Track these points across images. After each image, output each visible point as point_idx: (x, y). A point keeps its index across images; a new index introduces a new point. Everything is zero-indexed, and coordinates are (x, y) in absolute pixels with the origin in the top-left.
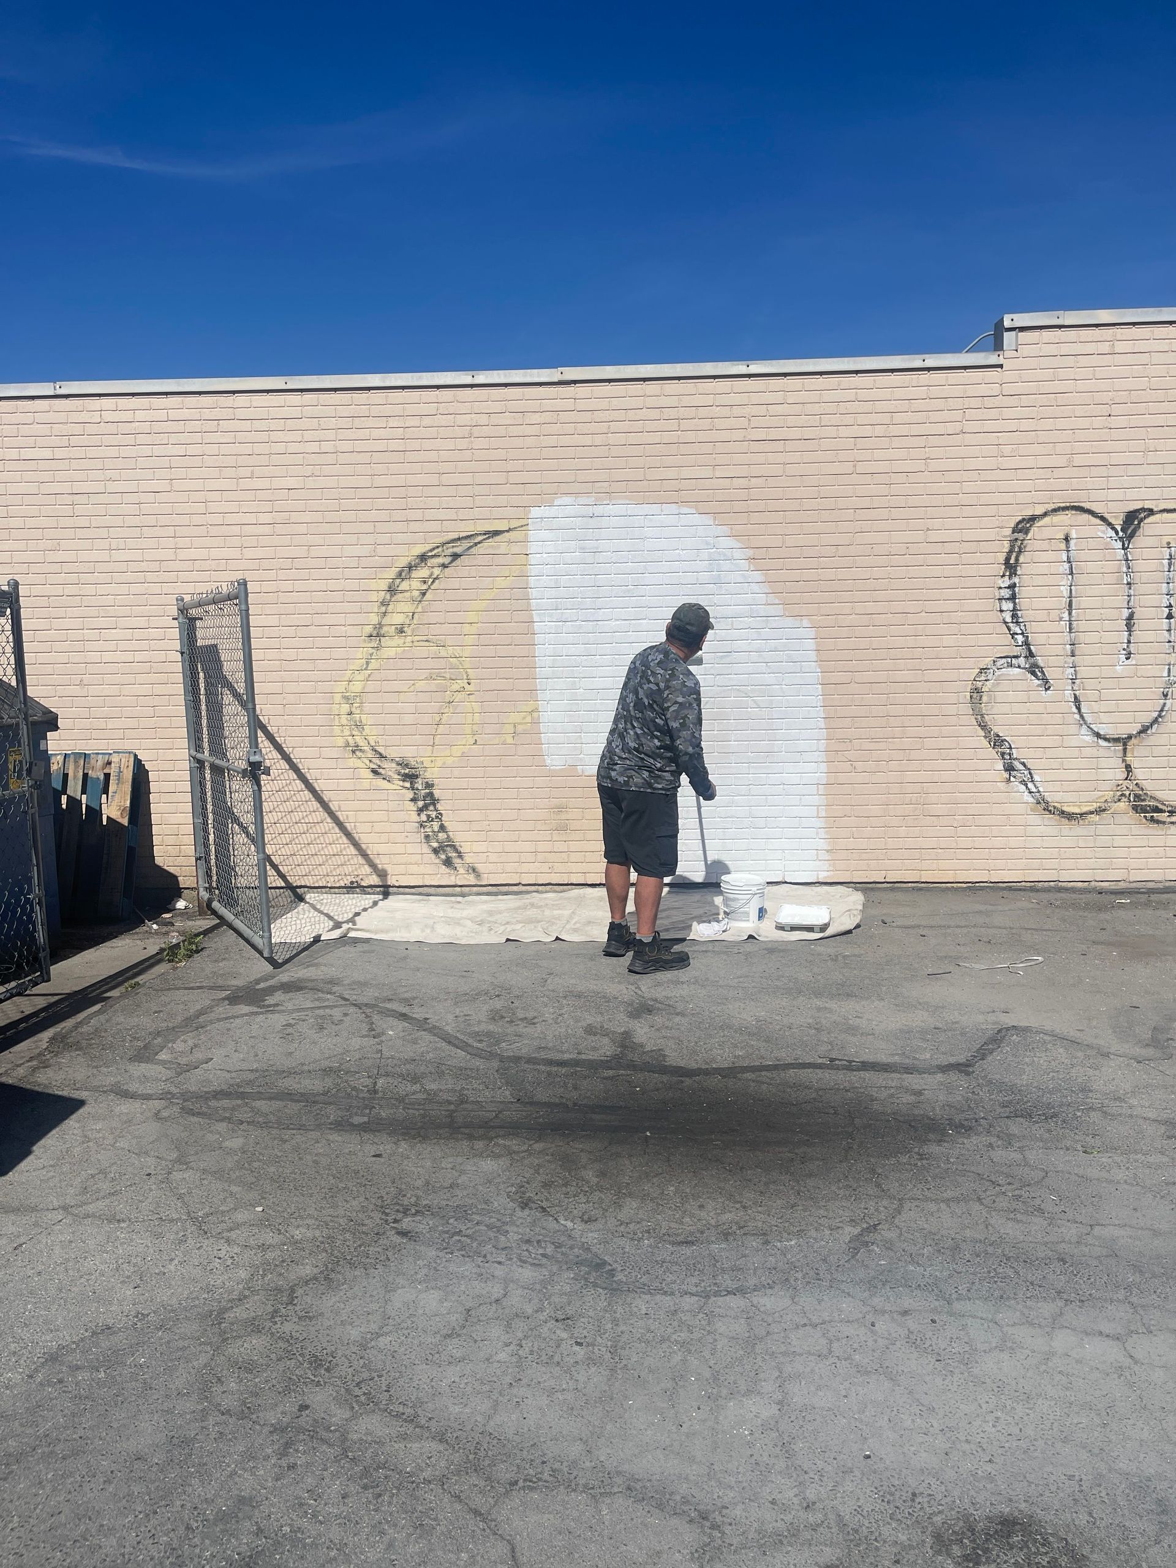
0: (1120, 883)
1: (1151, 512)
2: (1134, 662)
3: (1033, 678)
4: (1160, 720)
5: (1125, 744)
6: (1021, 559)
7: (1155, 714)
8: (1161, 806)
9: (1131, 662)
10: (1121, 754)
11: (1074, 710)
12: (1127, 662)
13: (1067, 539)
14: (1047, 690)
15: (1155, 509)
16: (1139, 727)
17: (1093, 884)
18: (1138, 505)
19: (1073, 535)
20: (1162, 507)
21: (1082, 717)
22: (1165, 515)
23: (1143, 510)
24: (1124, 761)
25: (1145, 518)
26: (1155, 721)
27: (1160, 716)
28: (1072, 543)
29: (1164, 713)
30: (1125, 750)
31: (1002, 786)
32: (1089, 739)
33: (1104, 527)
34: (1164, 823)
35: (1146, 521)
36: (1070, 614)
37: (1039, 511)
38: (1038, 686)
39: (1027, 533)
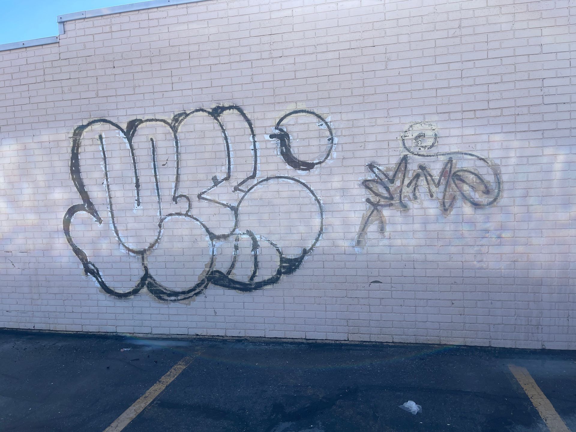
0: (149, 335)
1: (141, 121)
2: (142, 208)
3: (93, 217)
4: (159, 240)
5: (143, 254)
6: (80, 150)
7: (156, 238)
8: (165, 291)
9: (141, 207)
10: (140, 260)
11: (115, 235)
12: (139, 208)
13: (101, 137)
14: (100, 223)
15: (143, 120)
16: (148, 245)
17: (135, 335)
18: (134, 118)
19: (104, 136)
20: (146, 118)
21: (119, 238)
22: (148, 123)
23: (136, 120)
24: (143, 264)
25: (138, 125)
26: (157, 241)
27: (158, 238)
28: (104, 140)
29: (160, 237)
30: (143, 258)
31: (84, 277)
32: (123, 251)
33: (118, 131)
34: (167, 300)
35: (139, 126)
36: (107, 180)
37: (85, 123)
38: (96, 221)
39: (80, 136)
